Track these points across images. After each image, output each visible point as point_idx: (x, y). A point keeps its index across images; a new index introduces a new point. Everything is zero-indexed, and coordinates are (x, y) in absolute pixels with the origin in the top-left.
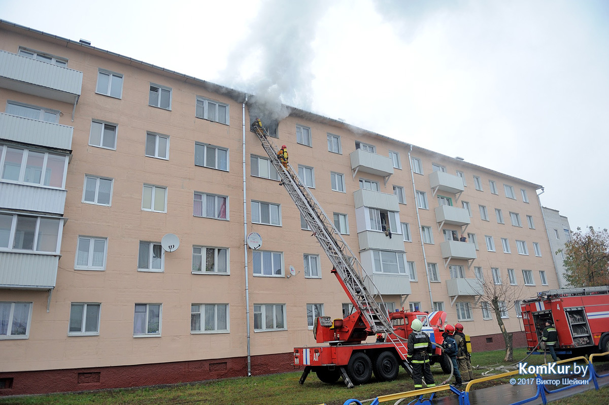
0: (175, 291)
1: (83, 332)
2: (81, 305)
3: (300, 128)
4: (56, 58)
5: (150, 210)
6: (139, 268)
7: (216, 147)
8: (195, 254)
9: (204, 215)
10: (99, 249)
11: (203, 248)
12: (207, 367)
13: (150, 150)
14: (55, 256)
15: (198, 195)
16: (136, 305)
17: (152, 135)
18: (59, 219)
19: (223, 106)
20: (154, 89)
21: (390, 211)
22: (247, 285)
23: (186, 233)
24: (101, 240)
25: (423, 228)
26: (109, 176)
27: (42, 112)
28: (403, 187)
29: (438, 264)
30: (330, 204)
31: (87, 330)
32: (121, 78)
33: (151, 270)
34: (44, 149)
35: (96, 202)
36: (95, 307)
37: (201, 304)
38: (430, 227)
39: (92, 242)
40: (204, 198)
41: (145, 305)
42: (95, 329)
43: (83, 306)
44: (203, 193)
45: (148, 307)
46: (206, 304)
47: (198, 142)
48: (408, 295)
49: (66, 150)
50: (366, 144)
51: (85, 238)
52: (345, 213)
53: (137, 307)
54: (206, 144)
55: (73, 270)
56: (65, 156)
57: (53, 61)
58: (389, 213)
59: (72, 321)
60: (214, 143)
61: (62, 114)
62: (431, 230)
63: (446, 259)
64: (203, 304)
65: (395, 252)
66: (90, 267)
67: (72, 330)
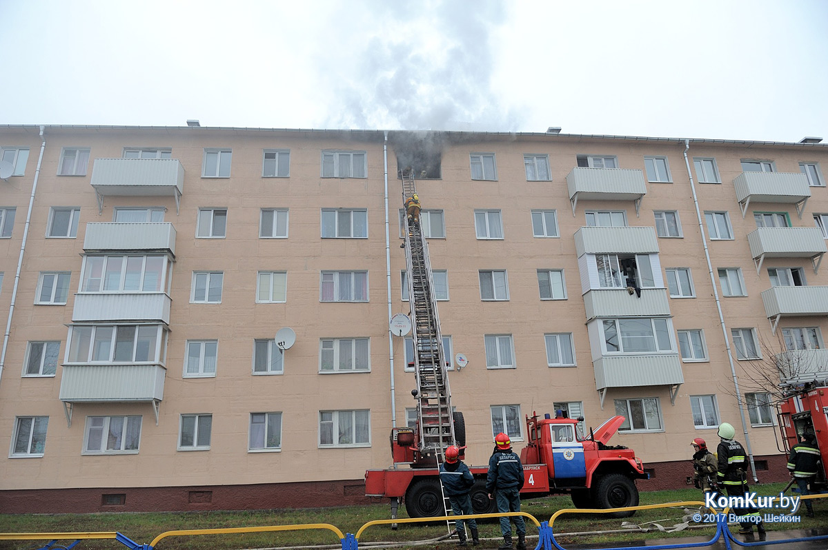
0: (297, 396)
1: (195, 447)
2: (192, 417)
3: (479, 157)
4: (160, 149)
5: (268, 302)
6: (255, 371)
7: (351, 209)
8: (326, 349)
9: (336, 299)
10: (210, 353)
11: (335, 340)
12: (340, 489)
13: (267, 230)
14: (154, 365)
15: (327, 274)
16: (253, 414)
17: (269, 211)
18: (157, 325)
19: (359, 155)
20: (270, 156)
21: (639, 254)
22: (393, 384)
23: (310, 325)
24: (211, 342)
25: (722, 272)
26: (220, 269)
27: (149, 211)
28: (676, 211)
29: (755, 329)
30: (531, 257)
31: (199, 444)
32: (231, 152)
33: (270, 372)
34: (143, 253)
35: (206, 301)
36: (206, 418)
37: (334, 411)
38: (738, 268)
39: (203, 346)
40: (336, 278)
41: (263, 414)
42: (208, 443)
43: (194, 417)
44: (334, 271)
45: (267, 416)
46: (340, 411)
47: (325, 209)
48: (679, 384)
49: (163, 249)
50: (598, 156)
51: (194, 342)
52: (560, 268)
53: (254, 416)
54: (337, 209)
55: (182, 379)
56: (163, 255)
57: (158, 154)
58: (636, 257)
59: (183, 434)
60: (346, 205)
61: (166, 210)
62: (741, 273)
63: (773, 318)
64: (336, 411)
65: (649, 318)
66: (201, 374)
67: (183, 444)
